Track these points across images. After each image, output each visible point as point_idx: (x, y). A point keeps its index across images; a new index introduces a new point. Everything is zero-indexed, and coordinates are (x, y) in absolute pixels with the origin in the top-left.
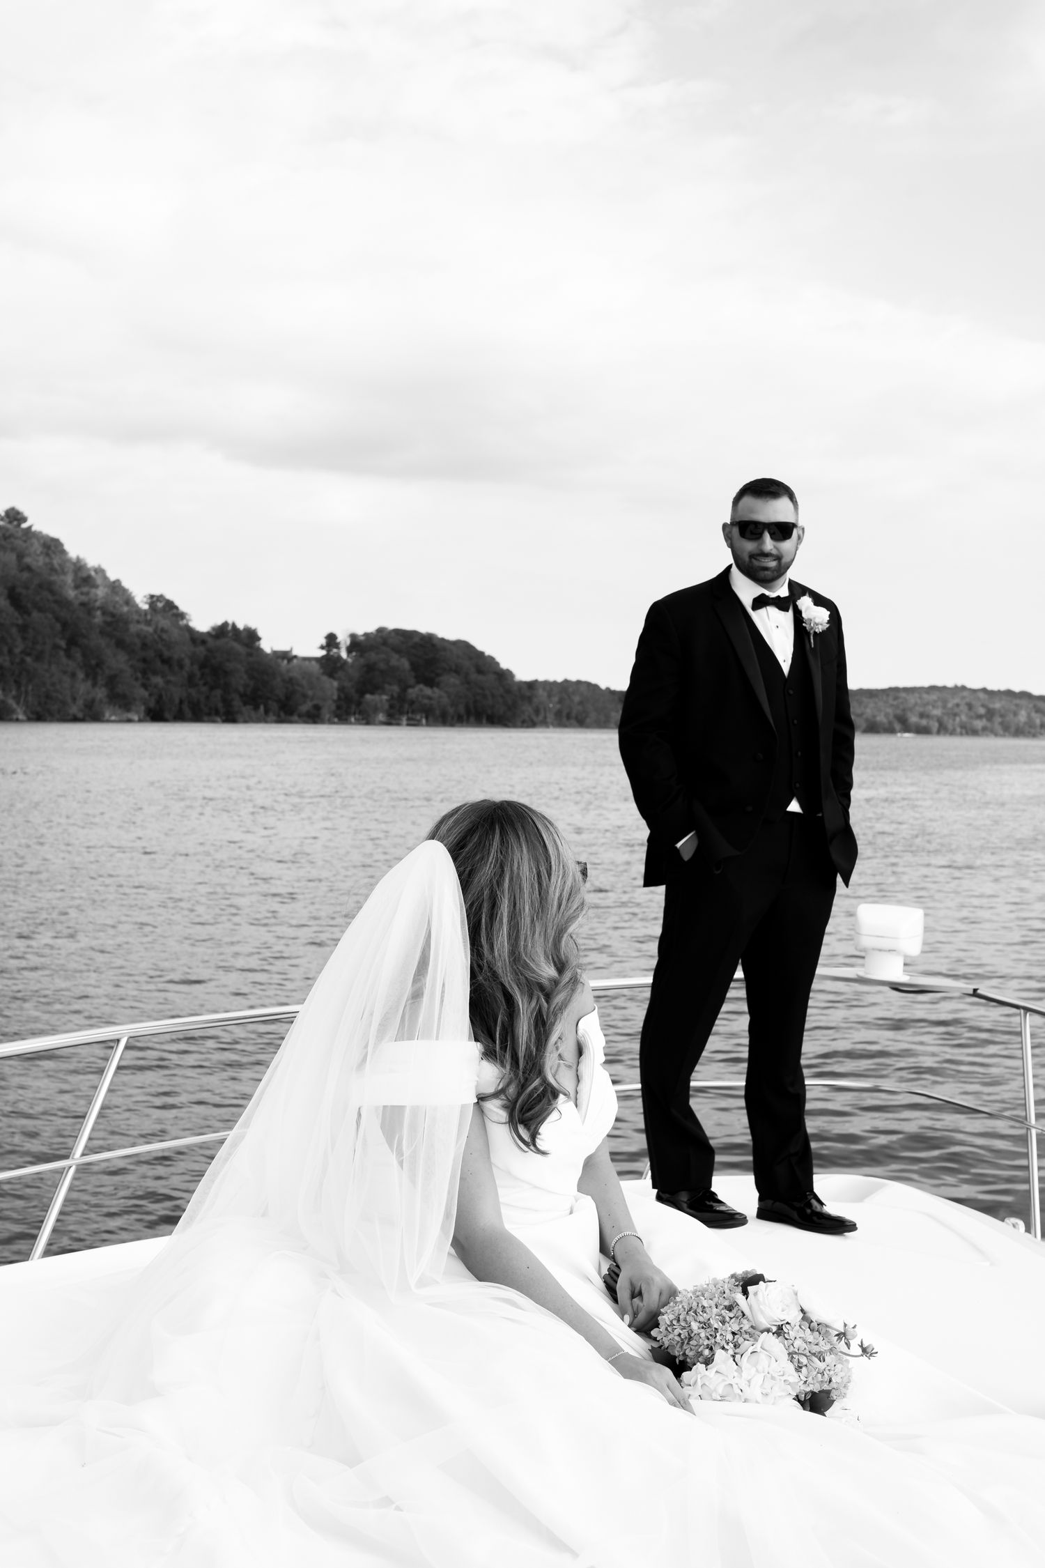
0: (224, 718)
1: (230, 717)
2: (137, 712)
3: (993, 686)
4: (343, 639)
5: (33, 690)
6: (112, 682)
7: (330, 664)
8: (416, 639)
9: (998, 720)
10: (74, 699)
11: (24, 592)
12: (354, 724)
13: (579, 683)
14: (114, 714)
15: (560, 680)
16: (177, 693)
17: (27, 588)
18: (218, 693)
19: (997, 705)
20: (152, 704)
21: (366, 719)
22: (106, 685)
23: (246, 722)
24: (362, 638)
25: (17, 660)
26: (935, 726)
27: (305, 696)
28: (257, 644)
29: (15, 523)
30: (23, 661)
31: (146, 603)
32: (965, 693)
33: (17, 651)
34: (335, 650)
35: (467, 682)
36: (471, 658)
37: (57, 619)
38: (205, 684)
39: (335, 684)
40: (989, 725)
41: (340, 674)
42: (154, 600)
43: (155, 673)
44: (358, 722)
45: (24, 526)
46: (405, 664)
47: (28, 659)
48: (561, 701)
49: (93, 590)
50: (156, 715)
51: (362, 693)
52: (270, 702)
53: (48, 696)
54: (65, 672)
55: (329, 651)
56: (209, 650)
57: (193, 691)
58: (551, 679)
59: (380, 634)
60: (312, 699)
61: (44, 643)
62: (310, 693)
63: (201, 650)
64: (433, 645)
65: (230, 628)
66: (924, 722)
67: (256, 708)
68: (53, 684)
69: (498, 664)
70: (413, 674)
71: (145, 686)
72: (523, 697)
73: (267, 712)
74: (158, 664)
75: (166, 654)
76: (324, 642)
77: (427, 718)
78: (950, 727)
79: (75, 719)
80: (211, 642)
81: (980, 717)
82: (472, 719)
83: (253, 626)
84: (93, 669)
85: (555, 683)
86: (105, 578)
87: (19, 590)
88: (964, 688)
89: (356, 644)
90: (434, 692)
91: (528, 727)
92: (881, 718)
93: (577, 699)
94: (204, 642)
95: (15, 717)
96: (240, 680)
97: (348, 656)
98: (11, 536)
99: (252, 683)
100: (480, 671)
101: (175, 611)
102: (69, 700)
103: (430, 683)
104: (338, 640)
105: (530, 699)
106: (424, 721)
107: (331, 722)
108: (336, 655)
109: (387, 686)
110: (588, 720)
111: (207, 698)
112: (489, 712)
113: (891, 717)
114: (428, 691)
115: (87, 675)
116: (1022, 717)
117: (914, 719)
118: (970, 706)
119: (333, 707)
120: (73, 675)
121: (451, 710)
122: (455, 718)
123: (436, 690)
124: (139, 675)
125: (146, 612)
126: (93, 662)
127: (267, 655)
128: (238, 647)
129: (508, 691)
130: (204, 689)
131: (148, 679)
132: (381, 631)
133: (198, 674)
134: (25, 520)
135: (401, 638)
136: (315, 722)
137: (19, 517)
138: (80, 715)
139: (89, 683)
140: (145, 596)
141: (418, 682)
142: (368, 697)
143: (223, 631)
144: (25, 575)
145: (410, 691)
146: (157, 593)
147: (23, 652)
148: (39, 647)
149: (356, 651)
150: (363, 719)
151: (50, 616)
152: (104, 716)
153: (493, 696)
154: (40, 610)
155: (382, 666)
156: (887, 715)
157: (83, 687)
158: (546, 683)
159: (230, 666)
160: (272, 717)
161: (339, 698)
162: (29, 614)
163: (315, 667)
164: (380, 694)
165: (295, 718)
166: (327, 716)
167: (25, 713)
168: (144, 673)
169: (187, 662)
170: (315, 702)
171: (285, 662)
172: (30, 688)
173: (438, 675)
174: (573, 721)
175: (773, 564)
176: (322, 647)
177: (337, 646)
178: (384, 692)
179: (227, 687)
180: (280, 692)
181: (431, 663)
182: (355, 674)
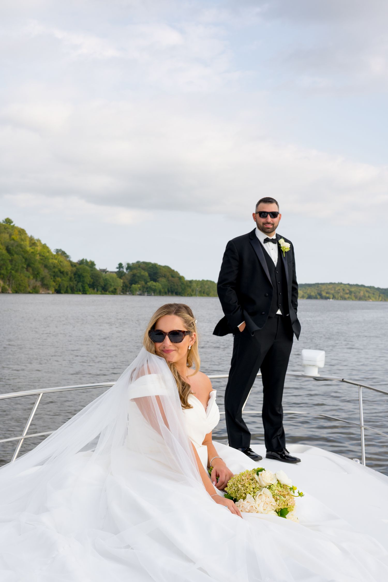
0: (82, 292)
1: (84, 292)
2: (51, 290)
3: (352, 283)
4: (125, 265)
5: (14, 282)
6: (42, 280)
7: (120, 274)
8: (150, 265)
9: (353, 295)
10: (29, 286)
11: (12, 248)
12: (129, 295)
13: (207, 281)
14: (44, 291)
15: (201, 280)
16: (66, 284)
17: (13, 246)
18: (80, 284)
19: (353, 289)
20: (57, 288)
22: (41, 281)
23: (90, 294)
24: (131, 265)
25: (9, 272)
26: (331, 296)
27: (111, 285)
28: (94, 267)
29: (9, 224)
30: (11, 272)
31: (55, 252)
32: (342, 285)
33: (9, 268)
34: (122, 269)
35: (168, 280)
36: (169, 272)
37: (23, 257)
38: (76, 281)
39: (122, 281)
40: (350, 296)
41: (124, 277)
42: (58, 251)
43: (58, 276)
44: (130, 294)
45: (12, 224)
46: (146, 274)
47: (13, 272)
48: (201, 287)
49: (36, 248)
50: (58, 292)
51: (131, 284)
52: (99, 287)
53: (20, 285)
54: (26, 276)
55: (119, 269)
56: (77, 269)
57: (72, 283)
58: (198, 279)
59: (138, 264)
60: (113, 286)
61: (19, 266)
62: (113, 284)
63: (74, 269)
64: (156, 268)
65: (85, 261)
66: (328, 295)
67: (94, 289)
68: (22, 280)
69: (179, 274)
70: (149, 278)
71: (54, 281)
72: (188, 286)
73: (97, 291)
74: (59, 273)
75: (62, 270)
76: (118, 266)
77: (154, 293)
78: (337, 297)
79: (29, 293)
80: (78, 266)
81: (347, 294)
82: (170, 293)
83: (93, 260)
84: (36, 275)
85: (199, 281)
86: (41, 243)
87: (10, 247)
88: (341, 283)
89: (129, 267)
90: (156, 284)
91: (189, 296)
92: (313, 294)
93: (207, 286)
94: (75, 266)
95: (8, 292)
96: (88, 279)
97: (126, 271)
98: (7, 228)
99: (92, 280)
100: (173, 277)
101: (65, 255)
102: (27, 286)
103: (155, 281)
104: (123, 266)
105: (190, 287)
106: (153, 294)
107: (120, 294)
108: (122, 271)
109: (140, 282)
110: (211, 294)
111: (76, 286)
112: (176, 291)
113: (316, 293)
114: (154, 283)
115: (34, 277)
116: (362, 294)
117: (324, 294)
118: (344, 290)
119: (121, 289)
120: (29, 277)
121: (162, 290)
122: (164, 293)
123: (157, 283)
124: (52, 277)
125: (55, 256)
126: (36, 273)
127: (98, 271)
128: (88, 268)
129: (183, 284)
130: (75, 282)
131: (56, 279)
132: (138, 262)
133: (73, 277)
134: (12, 222)
135: (145, 265)
136: (114, 294)
137: (10, 221)
138: (31, 291)
139: (34, 280)
140: (55, 250)
141: (151, 280)
142: (133, 285)
143: (82, 262)
144: (12, 242)
145: (148, 283)
146: (59, 248)
147: (11, 269)
148: (17, 267)
149: (129, 270)
150: (132, 293)
151: (21, 256)
152: (40, 292)
153: (177, 285)
154: (17, 254)
155: (138, 275)
156: (315, 293)
157: (32, 282)
158: (196, 281)
159: (85, 274)
160: (99, 292)
161: (123, 286)
162: (13, 255)
163: (115, 275)
164: (138, 285)
165: (107, 293)
166: (119, 292)
167: (11, 290)
168: (54, 276)
169: (69, 273)
170: (115, 287)
171: (104, 273)
172: (13, 282)
173: (158, 278)
174: (205, 294)
175: (271, 226)
176: (117, 268)
177: (122, 267)
178: (139, 284)
179: (83, 282)
180: (102, 284)
181: (156, 274)
182: (129, 277)
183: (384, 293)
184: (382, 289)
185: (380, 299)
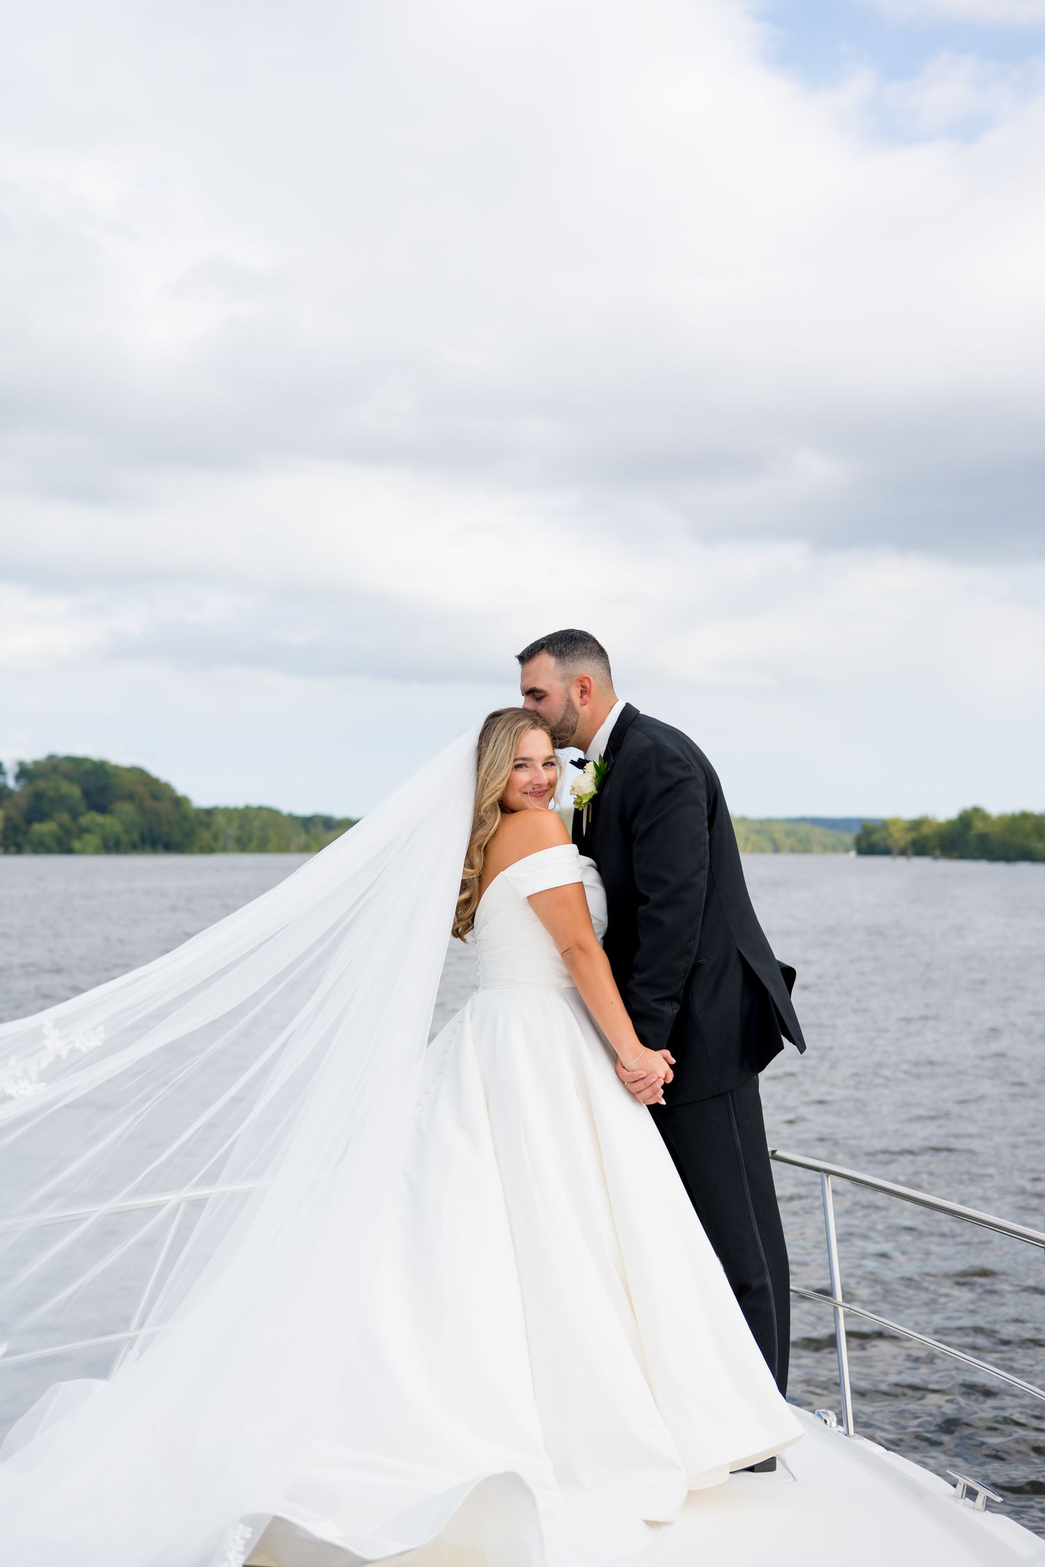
4: (11, 768)
8: (88, 766)
12: (30, 854)
13: (260, 809)
15: (240, 805)
24: (32, 766)
34: (2, 779)
35: (142, 809)
36: (145, 787)
46: (74, 791)
48: (241, 827)
51: (29, 822)
58: (231, 804)
59: (50, 762)
64: (106, 774)
69: (173, 791)
70: (84, 802)
72: (201, 824)
82: (147, 845)
85: (236, 810)
89: (25, 773)
90: (107, 820)
91: (206, 853)
93: (257, 824)
97: (16, 784)
100: (155, 797)
103: (102, 810)
104: (5, 769)
105: (208, 826)
108: (2, 784)
109: (57, 814)
110: (270, 844)
112: (165, 838)
114: (100, 818)
121: (124, 838)
122: (129, 844)
123: (109, 817)
129: (185, 817)
135: (73, 765)
141: (90, 810)
145: (81, 819)
149: (25, 780)
153: (169, 823)
155: (52, 794)
158: (225, 809)
164: (48, 823)
173: (111, 803)
174: (254, 846)
177: (4, 774)
178: (53, 820)
181: (104, 790)
182: (23, 802)
183: (758, 832)
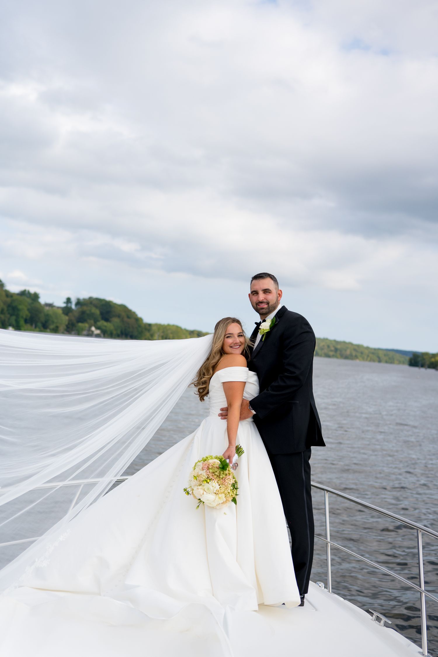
4: (74, 300)
7: (67, 310)
8: (104, 303)
9: (338, 352)
18: (14, 318)
19: (339, 347)
21: (79, 333)
24: (82, 301)
27: (53, 322)
28: (38, 300)
34: (70, 305)
35: (122, 321)
36: (125, 311)
38: (8, 314)
39: (67, 318)
41: (70, 314)
46: (97, 312)
48: (163, 332)
51: (78, 322)
52: (38, 323)
55: (67, 305)
56: (13, 300)
58: (159, 322)
62: (55, 321)
63: (9, 300)
64: (110, 306)
65: (27, 292)
67: (32, 325)
69: (136, 315)
70: (101, 316)
72: (146, 329)
73: (36, 327)
76: (65, 301)
77: (105, 334)
81: (332, 351)
82: (125, 337)
83: (37, 292)
89: (79, 303)
90: (109, 324)
93: (170, 331)
96: (25, 313)
97: (75, 307)
99: (30, 315)
100: (128, 317)
103: (107, 320)
105: (149, 330)
107: (63, 333)
108: (70, 307)
109: (89, 320)
111: (9, 319)
112: (132, 334)
114: (106, 324)
116: (348, 352)
118: (328, 346)
119: (65, 327)
121: (114, 332)
122: (117, 335)
127: (42, 304)
129: (140, 326)
132: (90, 298)
133: (6, 308)
135: (99, 302)
141: (102, 320)
142: (80, 324)
149: (79, 306)
153: (133, 327)
155: (88, 312)
159: (20, 307)
160: (38, 329)
161: (69, 324)
163: (60, 311)
164: (85, 324)
165: (48, 330)
166: (62, 331)
170: (57, 324)
171: (50, 308)
173: (111, 317)
175: (266, 306)
176: (64, 303)
177: (71, 303)
178: (87, 323)
179: (18, 316)
180: (43, 319)
181: (108, 312)
182: (77, 315)
184: (372, 349)
185: (369, 359)
